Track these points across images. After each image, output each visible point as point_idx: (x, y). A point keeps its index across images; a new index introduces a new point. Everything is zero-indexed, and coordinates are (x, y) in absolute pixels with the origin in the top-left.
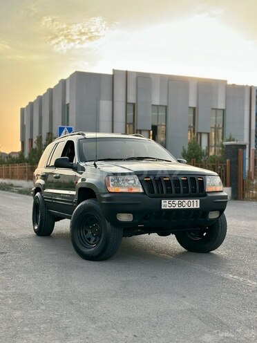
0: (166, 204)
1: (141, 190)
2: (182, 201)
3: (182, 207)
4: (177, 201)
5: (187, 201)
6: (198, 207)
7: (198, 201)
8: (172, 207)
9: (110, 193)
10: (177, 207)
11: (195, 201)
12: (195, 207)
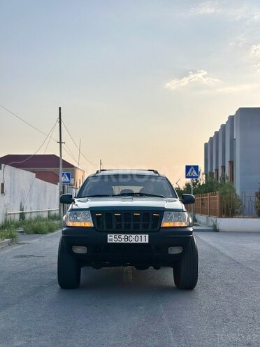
0: (112, 238)
1: (93, 225)
2: (128, 235)
3: (128, 242)
4: (123, 236)
5: (134, 236)
6: (147, 241)
7: (147, 236)
8: (118, 242)
9: (67, 227)
10: (123, 241)
11: (143, 236)
12: (143, 241)
